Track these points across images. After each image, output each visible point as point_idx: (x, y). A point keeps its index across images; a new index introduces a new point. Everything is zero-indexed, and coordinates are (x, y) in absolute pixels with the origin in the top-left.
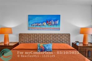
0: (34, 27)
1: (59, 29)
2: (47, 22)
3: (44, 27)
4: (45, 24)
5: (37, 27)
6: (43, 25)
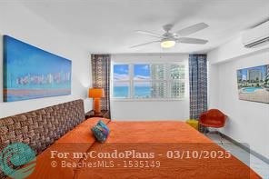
6: (48, 82)
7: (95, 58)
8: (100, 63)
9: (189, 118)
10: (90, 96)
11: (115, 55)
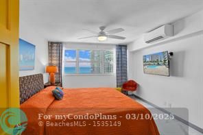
7: (51, 44)
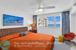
0: (9, 23)
1: (23, 25)
2: (17, 21)
3: (15, 24)
4: (16, 22)
5: (11, 24)
6: (15, 23)
8: (35, 18)
9: (61, 35)
10: (31, 26)
11: (39, 15)
